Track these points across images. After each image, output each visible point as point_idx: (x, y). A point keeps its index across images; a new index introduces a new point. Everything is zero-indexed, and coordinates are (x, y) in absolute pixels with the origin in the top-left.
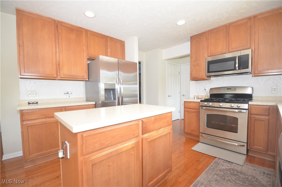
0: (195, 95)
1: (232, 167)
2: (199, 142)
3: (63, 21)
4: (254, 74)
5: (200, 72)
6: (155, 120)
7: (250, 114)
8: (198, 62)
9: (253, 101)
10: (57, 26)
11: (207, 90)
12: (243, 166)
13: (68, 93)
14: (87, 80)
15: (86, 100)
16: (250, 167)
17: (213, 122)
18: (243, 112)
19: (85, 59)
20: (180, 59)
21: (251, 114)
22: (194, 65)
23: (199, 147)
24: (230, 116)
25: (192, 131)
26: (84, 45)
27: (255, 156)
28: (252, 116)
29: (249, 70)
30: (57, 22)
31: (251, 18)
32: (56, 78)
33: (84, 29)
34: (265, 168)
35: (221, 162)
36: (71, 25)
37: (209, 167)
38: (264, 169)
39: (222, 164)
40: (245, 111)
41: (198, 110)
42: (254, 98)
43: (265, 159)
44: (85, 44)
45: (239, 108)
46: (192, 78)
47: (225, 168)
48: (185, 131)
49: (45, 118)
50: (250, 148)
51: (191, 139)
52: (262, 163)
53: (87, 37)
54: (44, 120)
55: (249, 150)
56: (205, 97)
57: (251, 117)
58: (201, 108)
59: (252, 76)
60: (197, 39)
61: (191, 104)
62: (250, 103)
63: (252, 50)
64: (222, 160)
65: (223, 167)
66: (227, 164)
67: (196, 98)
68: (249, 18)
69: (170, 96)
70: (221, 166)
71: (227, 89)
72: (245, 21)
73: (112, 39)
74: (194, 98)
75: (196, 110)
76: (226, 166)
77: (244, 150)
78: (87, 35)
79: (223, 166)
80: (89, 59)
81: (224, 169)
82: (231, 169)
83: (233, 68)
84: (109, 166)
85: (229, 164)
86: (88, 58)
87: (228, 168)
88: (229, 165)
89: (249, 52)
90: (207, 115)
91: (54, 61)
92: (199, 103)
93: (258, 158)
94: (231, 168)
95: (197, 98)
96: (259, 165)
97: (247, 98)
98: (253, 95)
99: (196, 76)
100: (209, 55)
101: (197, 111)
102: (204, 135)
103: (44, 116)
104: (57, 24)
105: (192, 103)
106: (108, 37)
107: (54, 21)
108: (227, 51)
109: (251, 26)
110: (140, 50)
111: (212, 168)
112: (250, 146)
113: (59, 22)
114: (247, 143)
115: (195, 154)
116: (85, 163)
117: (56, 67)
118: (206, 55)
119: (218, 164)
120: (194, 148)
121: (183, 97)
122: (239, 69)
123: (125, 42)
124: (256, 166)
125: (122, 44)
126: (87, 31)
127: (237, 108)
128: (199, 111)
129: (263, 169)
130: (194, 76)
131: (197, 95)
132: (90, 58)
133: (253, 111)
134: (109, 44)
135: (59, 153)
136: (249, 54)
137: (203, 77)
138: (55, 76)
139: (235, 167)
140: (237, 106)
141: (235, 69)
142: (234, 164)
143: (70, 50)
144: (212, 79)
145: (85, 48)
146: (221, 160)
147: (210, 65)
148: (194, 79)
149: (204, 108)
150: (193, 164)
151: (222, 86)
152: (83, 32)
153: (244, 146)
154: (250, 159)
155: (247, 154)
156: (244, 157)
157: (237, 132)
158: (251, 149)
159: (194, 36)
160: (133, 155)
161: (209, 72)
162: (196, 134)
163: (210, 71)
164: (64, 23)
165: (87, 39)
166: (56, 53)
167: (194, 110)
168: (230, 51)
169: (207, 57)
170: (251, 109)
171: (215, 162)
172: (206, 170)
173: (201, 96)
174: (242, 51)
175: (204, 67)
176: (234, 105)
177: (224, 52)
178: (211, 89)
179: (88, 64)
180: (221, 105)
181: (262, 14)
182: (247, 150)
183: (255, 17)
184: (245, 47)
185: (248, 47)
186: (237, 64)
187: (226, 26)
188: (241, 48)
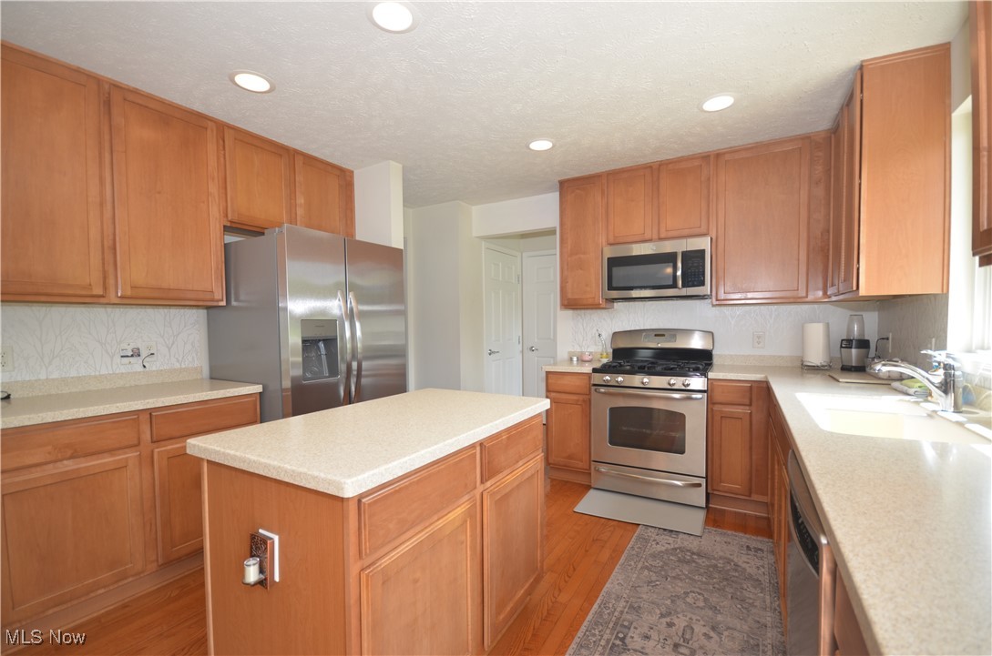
1: (679, 542)
2: (589, 490)
3: (133, 84)
4: (717, 300)
5: (587, 285)
6: (508, 438)
7: (711, 403)
8: (582, 256)
9: (715, 367)
10: (108, 104)
12: (701, 537)
13: (136, 354)
14: (224, 303)
15: (212, 378)
16: (718, 539)
17: (624, 428)
18: (696, 399)
19: (215, 227)
20: (522, 241)
21: (714, 404)
22: (569, 264)
23: (593, 504)
24: (659, 409)
25: (570, 457)
26: (213, 179)
27: (725, 510)
28: (716, 408)
29: (706, 289)
30: (107, 87)
31: (709, 156)
32: (102, 300)
33: (211, 121)
34: (748, 536)
35: (651, 533)
36: (162, 102)
37: (626, 551)
38: (747, 539)
39: (654, 540)
40: (699, 396)
41: (586, 397)
42: (716, 360)
43: (745, 514)
44: (216, 174)
45: (688, 388)
46: (566, 303)
47: (663, 549)
48: (551, 461)
49: (71, 457)
50: (713, 490)
51: (567, 482)
52: (742, 525)
53: (221, 148)
54: (69, 465)
55: (710, 496)
56: (599, 356)
57: (712, 410)
58: (596, 390)
59: (713, 306)
60: (578, 191)
61: (566, 381)
62: (710, 374)
63: (711, 239)
64: (653, 530)
65: (659, 548)
66: (667, 537)
67: (575, 359)
68: (705, 157)
69: (494, 352)
70: (654, 546)
71: (656, 335)
72: (697, 163)
73: (310, 160)
74: (571, 359)
75: (581, 398)
76: (666, 543)
77: (699, 497)
78: (221, 142)
79: (658, 543)
80: (230, 227)
81: (662, 552)
82: (676, 549)
83: (669, 281)
84: (416, 581)
85: (670, 536)
86: (225, 226)
87: (669, 547)
88: (671, 540)
89: (703, 243)
90: (612, 410)
91: (94, 233)
92: (590, 378)
93: (730, 512)
94: (676, 546)
95: (578, 360)
96: (735, 531)
97: (700, 360)
98: (714, 353)
99: (577, 297)
100: (611, 241)
101: (584, 401)
102: (603, 469)
103: (69, 453)
104: (109, 94)
105: (568, 378)
106: (296, 152)
107: (98, 80)
108: (655, 236)
109: (709, 179)
110: (407, 202)
111: (634, 552)
112: (712, 486)
113: (116, 86)
114: (706, 478)
115: (587, 524)
116: (367, 580)
117: (103, 259)
118: (602, 240)
119: (647, 541)
120: (580, 508)
121: (531, 352)
122: (683, 286)
123: (352, 172)
124: (729, 532)
125: (343, 179)
126: (222, 127)
127: (669, 387)
128: (590, 400)
129: (745, 539)
130: (570, 296)
131: (579, 350)
132: (234, 225)
133: (718, 397)
134: (299, 178)
135: (247, 568)
136: (704, 250)
137: (596, 302)
138: (98, 291)
139: (686, 543)
140: (669, 384)
141: (674, 286)
142: (681, 536)
143: (159, 193)
144: (617, 305)
145: (214, 189)
146: (650, 529)
147: (613, 269)
148: (571, 304)
149: (602, 390)
150: (587, 551)
151: (642, 328)
152: (209, 132)
153: (699, 485)
154: (714, 518)
155: (707, 506)
156: (701, 515)
157: (682, 452)
158: (715, 492)
159: (568, 181)
160: (462, 543)
161: (611, 288)
162: (580, 465)
163: (614, 285)
164: (136, 92)
165: (222, 156)
166: (102, 204)
167: (575, 397)
168: (662, 236)
169: (604, 244)
170: (712, 390)
171: (639, 538)
172: (621, 561)
173: (591, 354)
174: (691, 241)
175: (597, 274)
176: (677, 381)
177: (648, 236)
178: (615, 334)
179: (226, 246)
180: (646, 380)
181: (734, 151)
182: (708, 495)
183: (718, 155)
184: (697, 231)
185: (703, 229)
186: (679, 273)
187: (651, 167)
188: (686, 232)
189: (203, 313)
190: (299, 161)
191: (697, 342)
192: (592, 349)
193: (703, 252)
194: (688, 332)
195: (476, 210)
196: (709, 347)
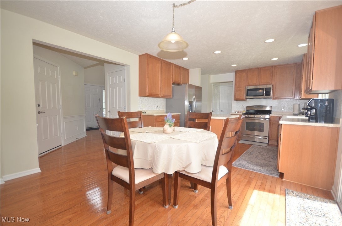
0: (235, 110)
4: (273, 99)
5: (241, 95)
7: (270, 121)
8: (240, 88)
10: (161, 63)
11: (244, 107)
13: (158, 107)
14: (172, 98)
15: (166, 112)
16: (270, 147)
19: (171, 84)
22: (237, 90)
29: (271, 96)
31: (273, 67)
33: (172, 64)
40: (268, 119)
42: (272, 113)
56: (243, 111)
60: (240, 73)
62: (270, 115)
63: (273, 85)
68: (272, 67)
69: (213, 111)
77: (266, 141)
78: (173, 67)
83: (262, 95)
88: (260, 147)
89: (271, 86)
90: (247, 123)
97: (269, 112)
100: (248, 85)
102: (244, 135)
106: (182, 67)
108: (259, 84)
109: (273, 72)
112: (270, 139)
121: (222, 112)
122: (265, 96)
123: (189, 70)
125: (188, 72)
130: (237, 97)
131: (237, 110)
132: (174, 83)
133: (272, 120)
134: (182, 72)
137: (243, 99)
141: (263, 95)
142: (262, 146)
144: (248, 100)
146: (255, 145)
147: (248, 92)
148: (236, 99)
151: (254, 105)
152: (171, 66)
153: (267, 138)
155: (268, 143)
156: (267, 145)
157: (263, 131)
159: (237, 71)
161: (247, 96)
169: (246, 86)
170: (271, 118)
171: (253, 146)
173: (241, 111)
174: (267, 85)
175: (244, 92)
176: (262, 116)
177: (257, 84)
178: (247, 107)
179: (173, 87)
180: (255, 116)
181: (279, 66)
182: (268, 141)
183: (275, 66)
184: (269, 83)
185: (271, 83)
186: (264, 93)
187: (259, 68)
188: (266, 83)
189: (165, 99)
190: (182, 69)
191: (268, 109)
192: (241, 110)
193: (270, 88)
194: (266, 106)
195: (212, 76)
196: (271, 110)
